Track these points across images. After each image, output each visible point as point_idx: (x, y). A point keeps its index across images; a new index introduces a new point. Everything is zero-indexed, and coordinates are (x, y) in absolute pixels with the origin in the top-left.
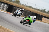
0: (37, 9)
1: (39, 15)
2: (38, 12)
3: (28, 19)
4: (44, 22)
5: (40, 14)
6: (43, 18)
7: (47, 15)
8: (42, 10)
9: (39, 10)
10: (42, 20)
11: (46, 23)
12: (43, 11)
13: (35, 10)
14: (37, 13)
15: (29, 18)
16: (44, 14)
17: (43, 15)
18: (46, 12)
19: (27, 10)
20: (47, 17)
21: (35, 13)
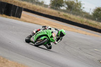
1: (14, 6)
4: (25, 21)
5: (17, 5)
6: (24, 13)
7: (31, 7)
10: (22, 17)
11: (29, 22)
14: (11, 2)
16: (25, 5)
17: (24, 7)
20: (31, 9)
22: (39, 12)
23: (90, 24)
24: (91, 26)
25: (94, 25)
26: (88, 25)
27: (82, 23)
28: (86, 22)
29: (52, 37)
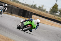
0: (26, 4)
1: (28, 11)
2: (27, 8)
3: (30, 23)
5: (30, 11)
6: (33, 16)
7: (38, 12)
8: (32, 5)
9: (28, 5)
12: (33, 7)
13: (23, 6)
14: (25, 9)
15: (32, 22)
16: (34, 11)
17: (33, 12)
18: (36, 8)
19: (13, 6)
20: (38, 14)
21: (23, 9)
22: (43, 15)
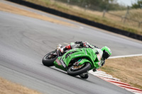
23: (59, 7)
24: (60, 10)
25: (64, 9)
26: (56, 9)
27: (47, 7)
28: (53, 5)
29: (96, 60)
